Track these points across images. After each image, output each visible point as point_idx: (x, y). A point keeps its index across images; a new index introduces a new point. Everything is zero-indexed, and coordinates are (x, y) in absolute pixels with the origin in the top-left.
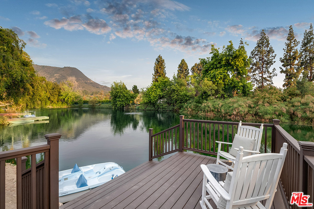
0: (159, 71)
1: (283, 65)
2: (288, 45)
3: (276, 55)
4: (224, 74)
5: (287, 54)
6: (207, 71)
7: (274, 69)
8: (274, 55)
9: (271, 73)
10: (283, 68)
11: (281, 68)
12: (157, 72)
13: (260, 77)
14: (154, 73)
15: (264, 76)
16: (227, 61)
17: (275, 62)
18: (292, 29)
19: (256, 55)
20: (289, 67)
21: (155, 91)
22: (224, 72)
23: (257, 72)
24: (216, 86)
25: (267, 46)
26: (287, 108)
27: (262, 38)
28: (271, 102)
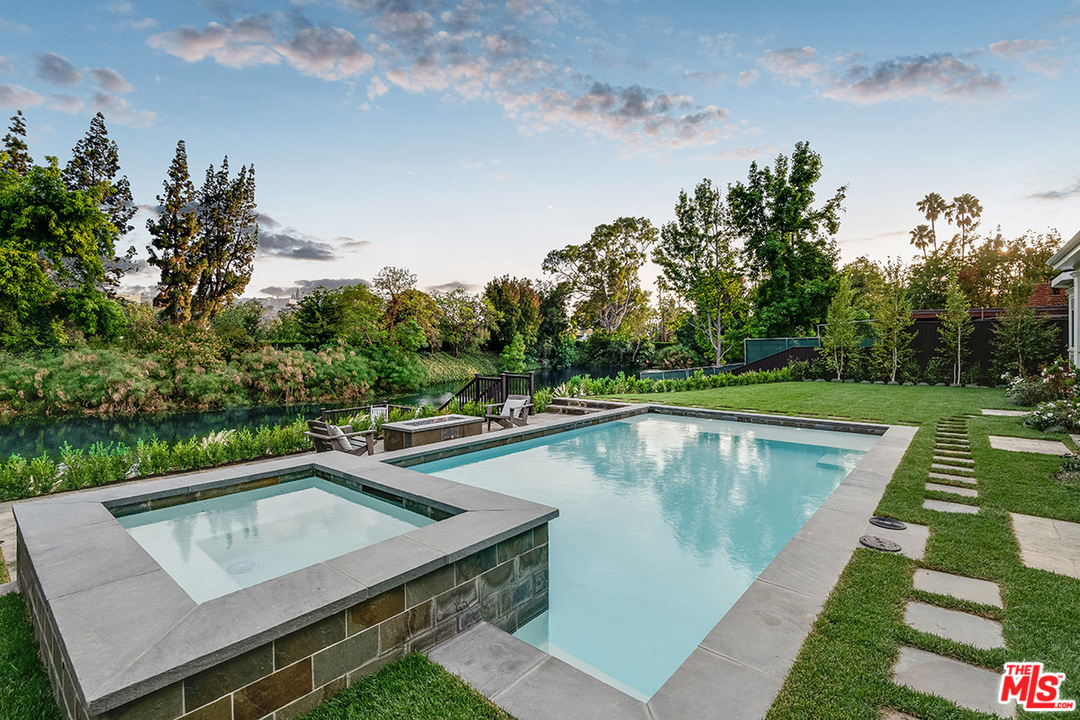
1: (156, 243)
5: (166, 213)
10: (155, 250)
11: (151, 251)
16: (36, 220)
18: (183, 149)
20: (171, 251)
26: (241, 375)
27: (92, 138)
28: (208, 364)
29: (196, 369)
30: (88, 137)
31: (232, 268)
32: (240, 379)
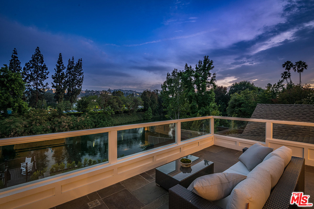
1: (54, 81)
2: (58, 67)
3: (49, 72)
7: (47, 84)
8: (47, 71)
9: (44, 86)
10: (54, 83)
11: (53, 84)
13: (35, 87)
15: (39, 87)
18: (61, 56)
19: (32, 67)
23: (32, 83)
25: (42, 62)
26: (51, 126)
27: (37, 54)
28: (41, 122)
29: (37, 124)
30: (35, 54)
31: (77, 87)
32: (50, 127)
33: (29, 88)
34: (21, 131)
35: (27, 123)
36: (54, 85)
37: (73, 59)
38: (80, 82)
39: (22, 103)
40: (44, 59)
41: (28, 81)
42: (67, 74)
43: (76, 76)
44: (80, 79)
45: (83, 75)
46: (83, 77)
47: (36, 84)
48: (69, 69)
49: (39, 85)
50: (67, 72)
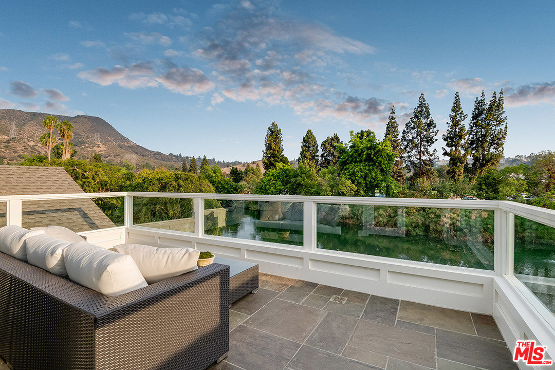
0: (273, 146)
2: (453, 118)
3: (438, 130)
4: (365, 171)
5: (450, 130)
6: (344, 163)
7: (435, 150)
8: (435, 130)
9: (432, 155)
10: (446, 148)
11: (444, 149)
12: (269, 147)
13: (417, 159)
14: (265, 150)
15: (424, 158)
16: (369, 155)
17: (436, 140)
18: (458, 96)
19: (413, 128)
20: (454, 148)
21: (274, 184)
22: (365, 169)
23: (414, 152)
24: (356, 185)
25: (427, 117)
26: (423, 219)
27: (420, 105)
28: (410, 212)
29: (404, 215)
30: (418, 105)
31: (492, 150)
32: (421, 222)
33: (410, 161)
34: (384, 222)
35: (393, 211)
36: (446, 152)
37: (483, 95)
38: (499, 139)
39: (391, 183)
40: (430, 111)
41: (408, 149)
42: (472, 127)
43: (491, 128)
44: (499, 133)
45: (507, 124)
46: (506, 127)
47: (419, 153)
48: (475, 117)
49: (424, 155)
50: (471, 123)
